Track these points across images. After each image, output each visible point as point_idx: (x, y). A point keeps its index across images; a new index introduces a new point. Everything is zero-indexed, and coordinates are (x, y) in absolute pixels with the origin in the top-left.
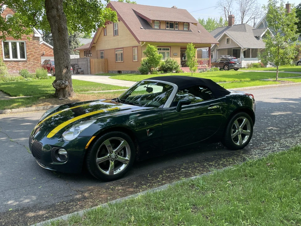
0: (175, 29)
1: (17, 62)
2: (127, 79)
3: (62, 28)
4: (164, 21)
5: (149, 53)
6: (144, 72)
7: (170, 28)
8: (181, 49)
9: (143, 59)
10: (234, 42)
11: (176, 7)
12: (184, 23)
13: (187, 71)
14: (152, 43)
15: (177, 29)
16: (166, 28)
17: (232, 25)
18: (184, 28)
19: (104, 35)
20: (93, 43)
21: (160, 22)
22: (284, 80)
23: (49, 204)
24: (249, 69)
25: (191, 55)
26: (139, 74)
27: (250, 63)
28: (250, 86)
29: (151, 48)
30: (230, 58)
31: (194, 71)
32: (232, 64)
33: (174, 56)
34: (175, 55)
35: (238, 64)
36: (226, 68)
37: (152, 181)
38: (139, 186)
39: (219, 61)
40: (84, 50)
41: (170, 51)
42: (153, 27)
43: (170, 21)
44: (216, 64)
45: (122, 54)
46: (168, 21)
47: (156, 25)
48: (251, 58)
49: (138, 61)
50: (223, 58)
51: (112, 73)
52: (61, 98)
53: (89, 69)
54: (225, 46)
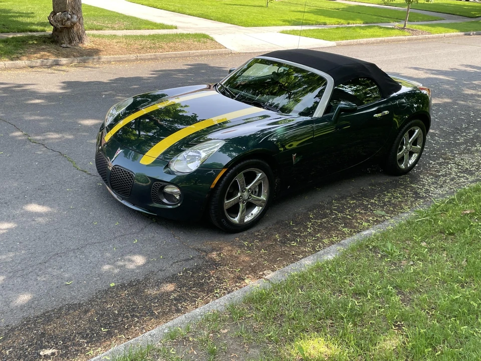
2: (159, 6)
22: (415, 28)
23: (168, 275)
28: (367, 38)
37: (301, 233)
38: (285, 243)
52: (65, 45)
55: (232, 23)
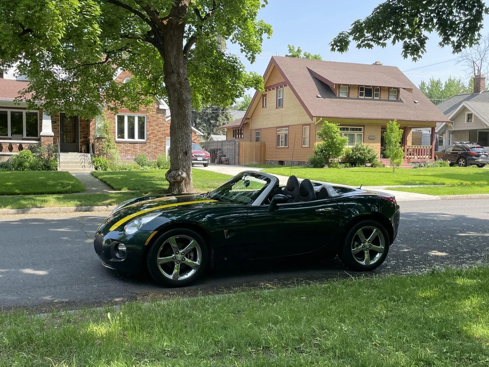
0: (375, 98)
1: (134, 143)
3: (183, 100)
4: (356, 85)
5: (326, 134)
6: (317, 164)
7: (365, 96)
8: (382, 129)
9: (316, 144)
10: (480, 120)
11: (381, 63)
12: (389, 88)
14: (332, 119)
15: (378, 98)
16: (358, 96)
17: (480, 92)
18: (390, 97)
19: (263, 107)
20: (246, 119)
21: (350, 87)
25: (394, 140)
26: (309, 167)
29: (329, 128)
30: (469, 146)
31: (398, 165)
32: (472, 156)
33: (370, 141)
34: (372, 139)
35: (483, 156)
39: (450, 150)
40: (233, 128)
41: (364, 133)
42: (338, 94)
43: (365, 86)
44: (445, 156)
45: (286, 135)
46: (363, 86)
47: (342, 92)
49: (309, 147)
50: (457, 147)
51: (271, 163)
53: (237, 157)
54: (464, 125)
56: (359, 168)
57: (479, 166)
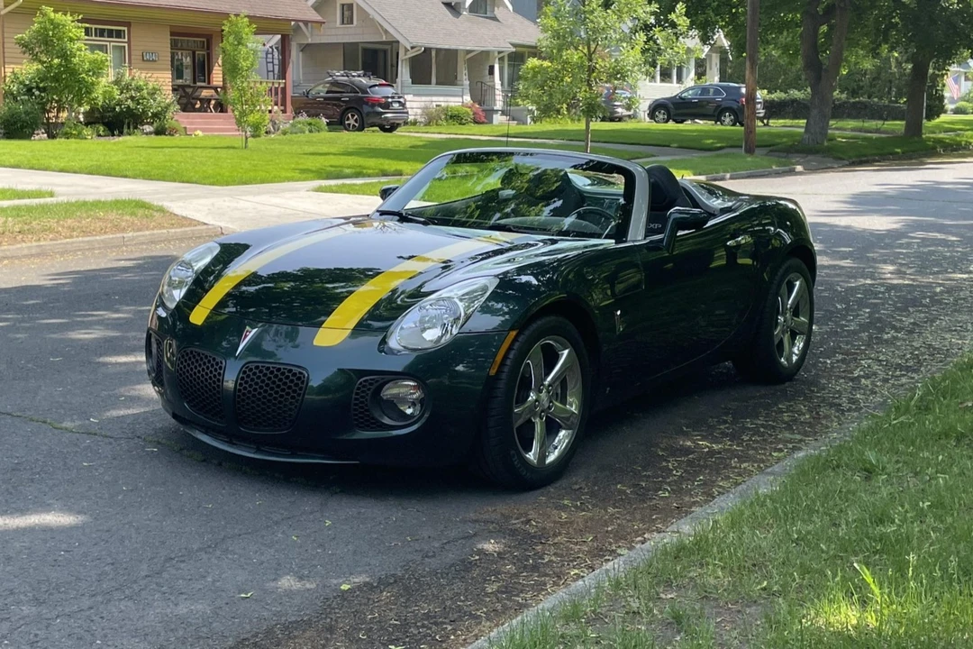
5: (47, 44)
8: (172, 34)
9: (9, 70)
10: (373, 20)
13: (203, 130)
24: (433, 129)
25: (244, 64)
27: (434, 104)
29: (56, 26)
30: (364, 81)
31: (257, 128)
32: (373, 105)
33: (144, 65)
34: (148, 61)
35: (396, 105)
36: (352, 122)
39: (321, 90)
41: (129, 42)
44: (307, 106)
48: (433, 87)
50: (335, 83)
54: (337, 33)
55: (185, 179)
56: (128, 138)
57: (383, 129)
